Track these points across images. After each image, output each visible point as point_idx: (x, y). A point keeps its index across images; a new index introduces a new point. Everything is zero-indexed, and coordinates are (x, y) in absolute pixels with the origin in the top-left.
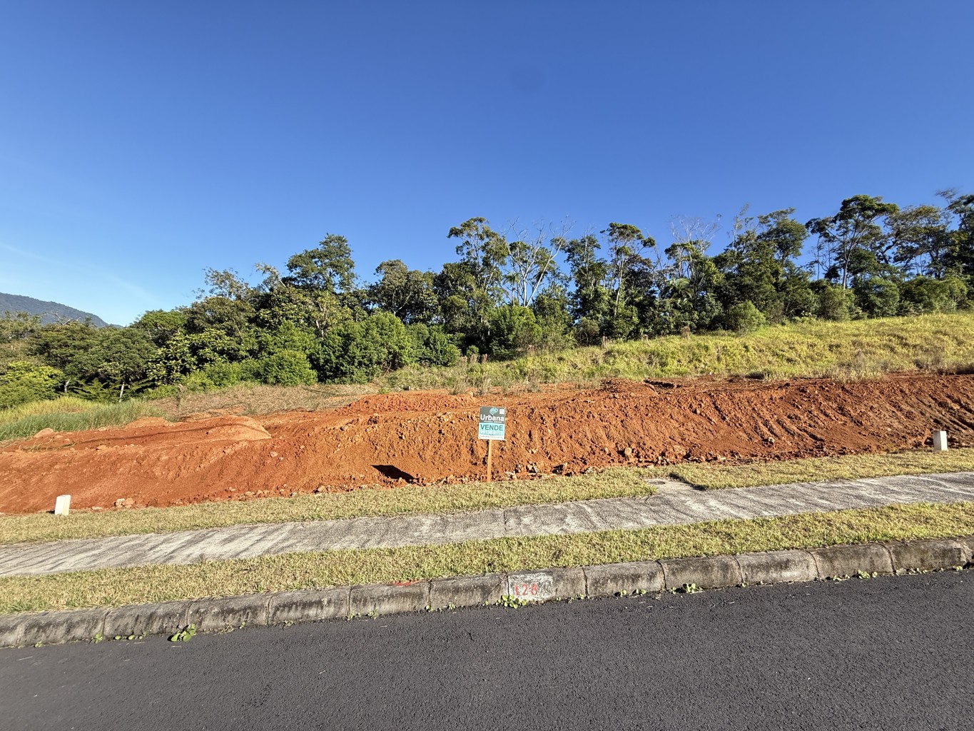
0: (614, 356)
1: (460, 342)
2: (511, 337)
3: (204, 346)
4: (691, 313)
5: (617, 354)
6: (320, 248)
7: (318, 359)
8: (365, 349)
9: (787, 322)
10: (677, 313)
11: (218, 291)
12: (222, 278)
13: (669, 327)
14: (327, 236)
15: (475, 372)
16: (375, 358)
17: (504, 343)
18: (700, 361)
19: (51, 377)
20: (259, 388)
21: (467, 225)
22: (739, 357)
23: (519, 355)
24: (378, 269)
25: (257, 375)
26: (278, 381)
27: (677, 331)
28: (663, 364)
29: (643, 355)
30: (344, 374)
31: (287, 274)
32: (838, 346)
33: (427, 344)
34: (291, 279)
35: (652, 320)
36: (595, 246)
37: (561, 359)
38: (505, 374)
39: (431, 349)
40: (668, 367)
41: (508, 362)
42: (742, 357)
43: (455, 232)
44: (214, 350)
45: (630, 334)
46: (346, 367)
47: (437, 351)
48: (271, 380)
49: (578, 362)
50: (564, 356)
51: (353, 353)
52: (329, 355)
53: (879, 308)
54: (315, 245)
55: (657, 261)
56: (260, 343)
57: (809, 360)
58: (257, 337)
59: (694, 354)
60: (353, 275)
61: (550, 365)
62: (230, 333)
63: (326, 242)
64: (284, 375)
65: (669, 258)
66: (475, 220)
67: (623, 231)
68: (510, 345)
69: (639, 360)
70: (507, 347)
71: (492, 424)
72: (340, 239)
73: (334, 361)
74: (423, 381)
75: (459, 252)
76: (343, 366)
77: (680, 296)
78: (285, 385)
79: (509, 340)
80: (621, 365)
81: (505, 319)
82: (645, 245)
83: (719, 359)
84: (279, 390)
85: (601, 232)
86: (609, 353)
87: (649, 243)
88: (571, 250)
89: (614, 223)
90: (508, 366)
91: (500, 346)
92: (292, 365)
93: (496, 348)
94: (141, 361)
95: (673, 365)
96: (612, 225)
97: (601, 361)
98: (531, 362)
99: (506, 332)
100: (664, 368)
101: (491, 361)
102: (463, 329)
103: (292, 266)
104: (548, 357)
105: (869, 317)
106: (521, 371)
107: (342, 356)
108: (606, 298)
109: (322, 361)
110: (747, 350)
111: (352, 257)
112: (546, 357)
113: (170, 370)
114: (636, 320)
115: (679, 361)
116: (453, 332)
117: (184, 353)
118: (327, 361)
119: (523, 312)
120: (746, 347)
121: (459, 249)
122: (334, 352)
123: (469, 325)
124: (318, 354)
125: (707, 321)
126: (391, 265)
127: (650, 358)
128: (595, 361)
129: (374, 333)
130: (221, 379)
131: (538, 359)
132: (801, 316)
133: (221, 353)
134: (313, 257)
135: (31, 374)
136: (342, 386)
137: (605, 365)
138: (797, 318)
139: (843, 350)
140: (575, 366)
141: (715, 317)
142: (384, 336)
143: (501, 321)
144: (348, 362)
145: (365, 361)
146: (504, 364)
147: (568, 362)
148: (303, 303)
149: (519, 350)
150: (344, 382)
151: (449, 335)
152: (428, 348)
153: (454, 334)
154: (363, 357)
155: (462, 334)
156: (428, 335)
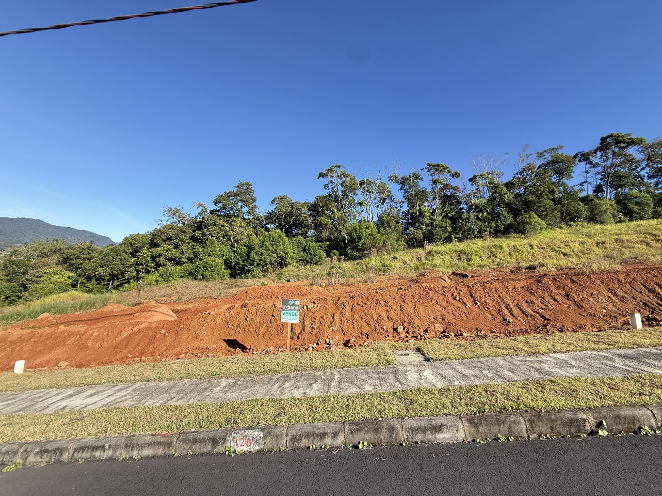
0: (433, 255)
1: (326, 248)
2: (360, 244)
3: (160, 255)
4: (489, 223)
5: (435, 254)
6: (235, 190)
7: (231, 262)
8: (262, 255)
9: (564, 226)
10: (479, 223)
11: (171, 220)
12: (174, 212)
13: (473, 233)
14: (239, 183)
16: (268, 261)
17: (356, 248)
18: (496, 257)
19: (69, 278)
20: (191, 282)
21: (330, 170)
22: (526, 253)
23: (366, 256)
24: (273, 202)
25: (191, 274)
26: (203, 277)
27: (480, 235)
28: (469, 260)
29: (454, 254)
30: (249, 271)
31: (214, 207)
32: (603, 243)
33: (304, 250)
34: (216, 211)
35: (461, 229)
36: (419, 179)
37: (395, 258)
38: (356, 269)
39: (307, 253)
40: (473, 262)
41: (358, 261)
42: (528, 253)
43: (321, 175)
44: (166, 258)
45: (446, 239)
46: (249, 267)
47: (311, 254)
48: (200, 277)
49: (407, 259)
50: (397, 256)
51: (253, 258)
52: (238, 259)
53: (637, 213)
54: (232, 189)
55: (463, 187)
56: (194, 253)
57: (580, 254)
58: (193, 249)
59: (491, 252)
60: (256, 207)
61: (388, 262)
62: (176, 246)
63: (238, 186)
64: (207, 273)
65: (472, 185)
66: (335, 167)
67: (438, 168)
68: (360, 249)
69: (451, 257)
70: (358, 251)
71: (290, 312)
72: (248, 184)
73: (241, 263)
74: (299, 276)
75: (326, 188)
76: (247, 266)
77: (481, 211)
78: (208, 280)
79: (359, 246)
80: (438, 261)
81: (356, 232)
82: (453, 177)
83: (510, 255)
84: (204, 283)
85: (421, 170)
86: (429, 253)
87: (456, 175)
88: (403, 182)
89: (430, 163)
90: (357, 264)
91: (353, 250)
92: (212, 267)
93: (350, 251)
94: (121, 267)
95: (476, 260)
96: (429, 165)
97: (423, 259)
98: (374, 261)
99: (357, 240)
100: (470, 263)
101: (347, 261)
102: (329, 239)
103: (216, 203)
104: (386, 257)
105: (630, 220)
106: (367, 267)
107: (246, 260)
108: (427, 214)
109: (234, 263)
110: (532, 248)
111: (255, 195)
112: (384, 257)
113: (138, 272)
114: (449, 229)
115: (480, 257)
116: (322, 241)
117: (147, 261)
118: (237, 263)
119: (369, 226)
120: (531, 246)
121: (326, 186)
122: (241, 258)
123: (332, 237)
124: (231, 259)
125: (502, 228)
126: (281, 199)
127: (459, 255)
128: (419, 259)
129: (268, 244)
130: (168, 277)
131: (378, 258)
132: (575, 222)
133: (170, 260)
134: (229, 196)
135: (57, 276)
136: (245, 280)
137: (426, 262)
138: (572, 223)
139: (608, 246)
140: (405, 263)
141: (508, 225)
142: (274, 246)
143: (353, 233)
144: (250, 263)
145: (261, 262)
146: (356, 263)
147: (400, 260)
148: (223, 226)
149: (366, 252)
150: (247, 277)
151: (319, 244)
152: (305, 253)
153: (323, 243)
154: (260, 260)
155: (328, 243)
156: (305, 244)
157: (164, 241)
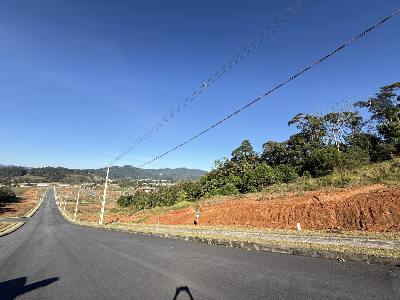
1: (300, 170)
2: (324, 165)
3: (212, 184)
6: (241, 145)
7: (240, 185)
8: (255, 179)
11: (217, 166)
12: (217, 162)
14: (243, 141)
15: (302, 184)
16: (259, 183)
17: (321, 168)
19: (186, 195)
20: (222, 196)
23: (329, 173)
24: (263, 146)
25: (222, 192)
26: (227, 194)
30: (249, 190)
31: (232, 157)
33: (285, 173)
34: (234, 158)
37: (355, 173)
38: (319, 184)
39: (287, 174)
41: (322, 177)
43: (291, 123)
44: (214, 185)
46: (249, 187)
48: (225, 194)
49: (368, 173)
50: (357, 171)
52: (244, 183)
54: (239, 146)
58: (223, 180)
60: (253, 152)
61: (347, 177)
62: (218, 179)
63: (242, 143)
64: (228, 192)
66: (299, 115)
68: (324, 168)
72: (247, 141)
73: (245, 185)
75: (299, 128)
78: (228, 195)
81: (319, 156)
84: (227, 197)
86: (396, 165)
90: (321, 180)
91: (319, 169)
92: (230, 188)
93: (317, 170)
94: (200, 190)
97: (387, 171)
98: (335, 177)
99: (321, 162)
101: (313, 178)
102: (302, 164)
103: (233, 155)
104: (346, 172)
106: (328, 182)
107: (247, 183)
109: (242, 185)
111: (252, 146)
113: (205, 192)
116: (297, 165)
117: (207, 187)
118: (243, 185)
119: (330, 151)
123: (304, 161)
124: (241, 183)
126: (267, 144)
128: (382, 171)
129: (257, 173)
130: (213, 194)
131: (339, 174)
133: (216, 186)
134: (238, 150)
135: (183, 195)
140: (365, 176)
142: (262, 174)
143: (317, 158)
144: (249, 185)
145: (255, 184)
146: (319, 179)
147: (360, 174)
148: (236, 166)
149: (330, 170)
150: (248, 193)
151: (295, 167)
152: (286, 175)
153: (298, 166)
154: (254, 183)
155: (302, 166)
156: (285, 168)
157: (212, 177)
